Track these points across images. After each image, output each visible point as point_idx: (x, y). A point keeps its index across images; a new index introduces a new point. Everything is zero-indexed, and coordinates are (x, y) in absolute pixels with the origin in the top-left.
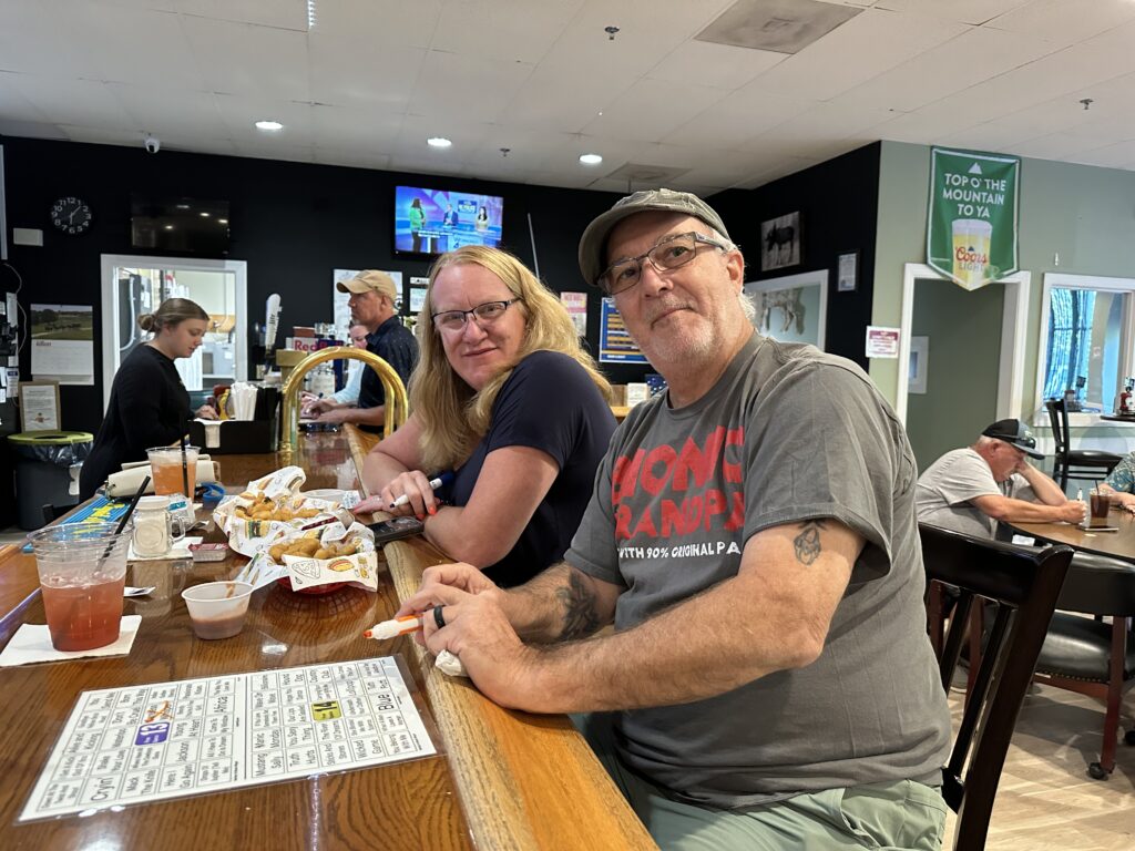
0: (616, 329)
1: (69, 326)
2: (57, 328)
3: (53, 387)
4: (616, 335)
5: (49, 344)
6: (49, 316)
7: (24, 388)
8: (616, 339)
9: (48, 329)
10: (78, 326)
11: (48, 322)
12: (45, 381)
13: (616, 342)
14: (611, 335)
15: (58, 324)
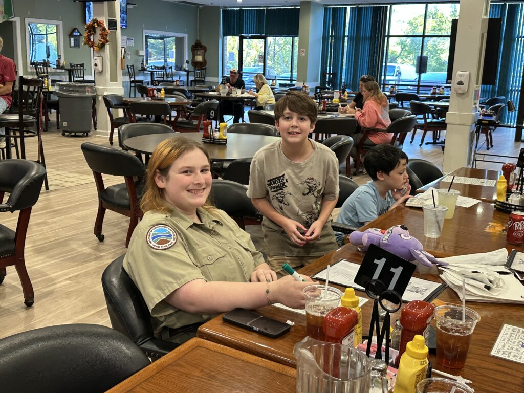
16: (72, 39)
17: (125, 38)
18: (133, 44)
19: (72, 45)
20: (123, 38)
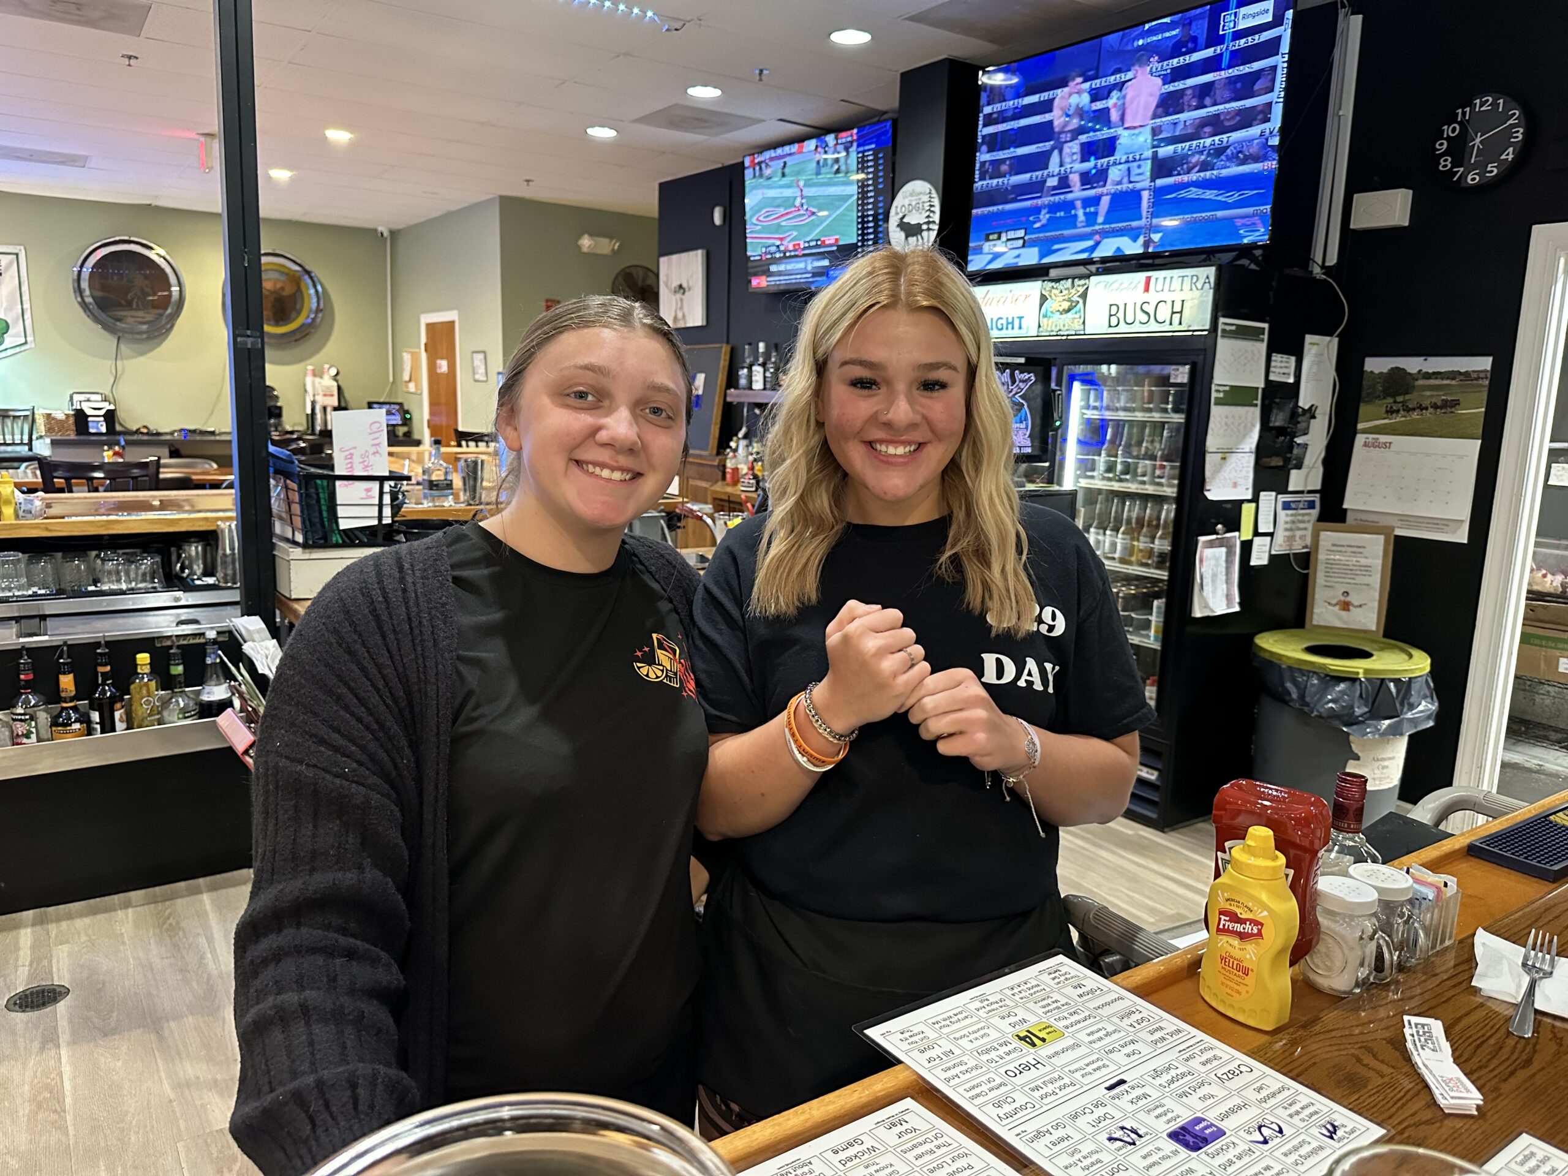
1: (1435, 407)
2: (1408, 410)
3: (1381, 538)
5: (1387, 445)
6: (1398, 382)
7: (1324, 535)
9: (1390, 412)
10: (1455, 403)
11: (1394, 395)
12: (1367, 527)
15: (1412, 399)
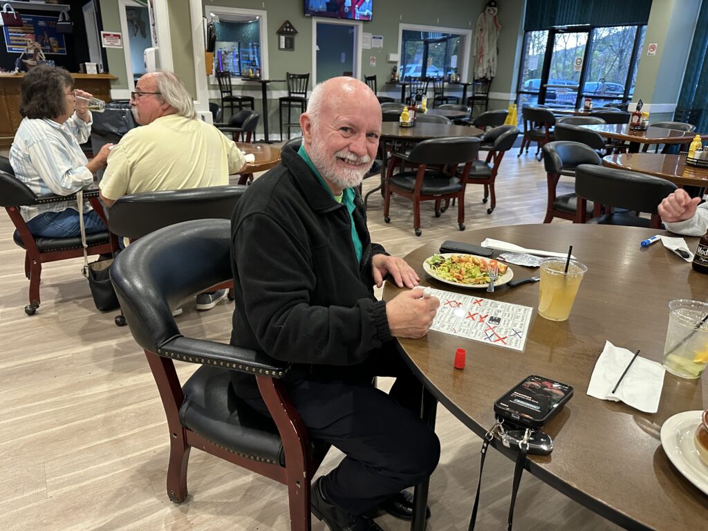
0: (15, 33)
4: (16, 36)
8: (16, 38)
13: (16, 40)
14: (11, 36)
16: (283, 38)
17: (369, 36)
18: (382, 45)
19: (283, 46)
20: (365, 36)
